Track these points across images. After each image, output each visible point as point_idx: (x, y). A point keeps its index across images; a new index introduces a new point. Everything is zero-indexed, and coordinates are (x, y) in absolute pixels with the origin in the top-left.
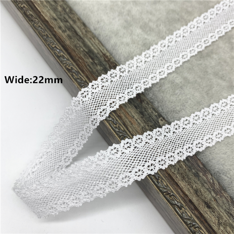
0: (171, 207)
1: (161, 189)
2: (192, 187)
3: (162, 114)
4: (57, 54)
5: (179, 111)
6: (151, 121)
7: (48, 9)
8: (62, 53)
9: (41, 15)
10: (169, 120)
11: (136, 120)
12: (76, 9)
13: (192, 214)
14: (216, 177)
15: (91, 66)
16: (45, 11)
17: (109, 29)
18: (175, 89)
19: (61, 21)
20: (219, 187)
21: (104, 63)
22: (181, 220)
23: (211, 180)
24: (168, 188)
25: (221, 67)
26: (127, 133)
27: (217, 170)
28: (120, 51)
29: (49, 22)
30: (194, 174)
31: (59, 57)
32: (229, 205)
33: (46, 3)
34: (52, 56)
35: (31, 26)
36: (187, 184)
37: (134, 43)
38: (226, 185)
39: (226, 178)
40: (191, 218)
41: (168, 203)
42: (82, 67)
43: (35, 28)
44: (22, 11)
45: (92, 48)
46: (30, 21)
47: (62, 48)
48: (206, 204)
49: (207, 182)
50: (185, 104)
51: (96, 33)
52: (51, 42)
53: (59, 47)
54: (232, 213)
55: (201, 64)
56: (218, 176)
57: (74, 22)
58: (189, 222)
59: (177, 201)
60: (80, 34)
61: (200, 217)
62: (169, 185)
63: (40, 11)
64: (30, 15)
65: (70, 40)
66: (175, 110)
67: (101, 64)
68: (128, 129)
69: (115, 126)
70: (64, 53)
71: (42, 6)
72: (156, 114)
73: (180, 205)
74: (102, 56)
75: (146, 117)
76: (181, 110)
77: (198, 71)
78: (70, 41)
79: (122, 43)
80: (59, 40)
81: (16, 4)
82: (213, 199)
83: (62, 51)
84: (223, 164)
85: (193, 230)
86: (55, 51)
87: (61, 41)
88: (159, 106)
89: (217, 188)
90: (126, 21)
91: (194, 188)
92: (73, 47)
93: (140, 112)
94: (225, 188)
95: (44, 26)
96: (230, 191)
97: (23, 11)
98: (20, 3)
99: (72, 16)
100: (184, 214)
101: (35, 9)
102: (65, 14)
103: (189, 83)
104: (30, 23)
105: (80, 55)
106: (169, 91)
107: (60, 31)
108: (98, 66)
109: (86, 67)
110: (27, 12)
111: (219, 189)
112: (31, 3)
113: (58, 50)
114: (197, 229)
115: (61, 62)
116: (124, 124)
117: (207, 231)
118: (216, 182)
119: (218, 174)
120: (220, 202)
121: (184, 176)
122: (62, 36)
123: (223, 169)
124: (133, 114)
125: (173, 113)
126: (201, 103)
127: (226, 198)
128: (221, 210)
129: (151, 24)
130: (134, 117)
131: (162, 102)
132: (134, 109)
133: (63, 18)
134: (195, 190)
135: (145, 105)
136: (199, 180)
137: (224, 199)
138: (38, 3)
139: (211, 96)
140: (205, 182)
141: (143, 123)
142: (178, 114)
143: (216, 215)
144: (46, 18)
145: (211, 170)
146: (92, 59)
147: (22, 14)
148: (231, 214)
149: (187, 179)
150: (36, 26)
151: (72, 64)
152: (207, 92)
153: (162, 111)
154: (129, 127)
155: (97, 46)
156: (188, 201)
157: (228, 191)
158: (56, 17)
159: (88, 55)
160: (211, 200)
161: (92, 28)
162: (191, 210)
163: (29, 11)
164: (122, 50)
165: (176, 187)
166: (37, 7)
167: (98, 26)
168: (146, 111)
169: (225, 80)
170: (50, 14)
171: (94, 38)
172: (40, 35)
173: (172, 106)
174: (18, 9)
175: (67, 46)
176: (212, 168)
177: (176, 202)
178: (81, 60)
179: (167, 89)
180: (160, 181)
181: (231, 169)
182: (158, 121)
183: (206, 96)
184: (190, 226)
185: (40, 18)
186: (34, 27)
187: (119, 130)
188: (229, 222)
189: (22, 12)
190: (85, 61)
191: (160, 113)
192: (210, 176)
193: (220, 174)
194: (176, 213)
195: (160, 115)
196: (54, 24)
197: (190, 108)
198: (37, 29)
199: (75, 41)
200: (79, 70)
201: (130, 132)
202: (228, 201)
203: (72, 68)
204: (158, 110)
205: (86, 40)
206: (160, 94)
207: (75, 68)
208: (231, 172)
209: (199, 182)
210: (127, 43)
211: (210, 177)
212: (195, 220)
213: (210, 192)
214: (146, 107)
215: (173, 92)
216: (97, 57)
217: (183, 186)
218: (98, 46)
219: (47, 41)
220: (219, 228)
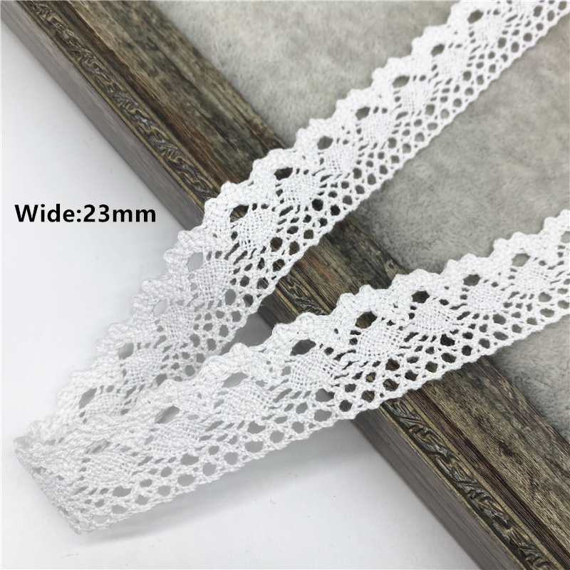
0: (426, 458)
1: (402, 420)
2: (470, 412)
3: (392, 253)
4: (143, 130)
5: (430, 244)
6: (368, 271)
7: (110, 20)
8: (154, 128)
9: (96, 36)
10: (408, 265)
11: (336, 271)
12: (174, 15)
13: (472, 470)
14: (519, 386)
15: (223, 152)
16: (103, 27)
17: (255, 61)
18: (417, 193)
19: (144, 48)
20: (528, 408)
21: (252, 142)
22: (451, 486)
23: (510, 393)
24: (417, 418)
25: (518, 135)
26: (318, 303)
27: (523, 370)
28: (285, 112)
29: (116, 54)
30: (472, 382)
31: (147, 136)
32: (552, 445)
33: (104, 6)
34: (132, 135)
35: (75, 66)
36: (458, 405)
37: (317, 91)
38: (543, 401)
39: (542, 386)
40: (472, 479)
41: (419, 450)
42: (202, 155)
43: (86, 71)
44: (50, 30)
45: (221, 108)
46: (71, 54)
47: (152, 114)
48: (503, 448)
49: (500, 398)
50: (443, 225)
51: (226, 71)
52: (127, 101)
53: (146, 112)
54: (559, 463)
55: (473, 132)
56: (524, 384)
57: (173, 47)
58: (468, 489)
59: (439, 445)
60: (188, 77)
61: (490, 476)
62: (419, 411)
63: (91, 27)
64: (69, 40)
65: (169, 93)
66: (421, 240)
67: (244, 146)
68: (318, 293)
69: (290, 287)
70: (159, 127)
71: (96, 16)
72: (377, 254)
73: (447, 454)
74: (245, 124)
75: (355, 261)
76: (434, 242)
77: (467, 148)
78: (168, 95)
79: (289, 93)
80: (145, 96)
81: (35, 14)
82: (516, 435)
83: (154, 122)
84: (536, 357)
85: (477, 506)
86: (138, 123)
87: (148, 97)
88: (384, 233)
89: (525, 410)
90: (294, 40)
91: (473, 413)
92: (176, 110)
93: (341, 251)
94: (540, 409)
95: (105, 64)
96: (552, 414)
97: (53, 30)
98: (44, 13)
99: (165, 34)
100: (456, 473)
101: (80, 23)
102: (149, 30)
103: (447, 176)
104: (73, 59)
105: (194, 127)
106: (405, 198)
107: (144, 74)
108: (238, 151)
109: (213, 155)
110: (62, 33)
111: (528, 412)
112: (68, 11)
113: (145, 121)
114: (486, 501)
115: (155, 147)
116: (310, 283)
117: (508, 506)
118: (520, 397)
119: (524, 380)
120: (532, 440)
121: (451, 388)
122: (150, 86)
123: (534, 367)
124: (327, 258)
125: (415, 248)
126: (477, 221)
127: (544, 431)
128: (535, 457)
129: (352, 43)
130: (329, 264)
131: (389, 225)
132: (328, 245)
133: (145, 41)
134: (476, 418)
135: (350, 234)
136: (483, 394)
137: (539, 433)
138: (85, 9)
139: (499, 205)
140: (497, 400)
141: (351, 276)
142: (429, 250)
143: (524, 470)
144: (109, 45)
145: (507, 371)
146: (223, 135)
147: (51, 38)
148: (557, 465)
149: (457, 395)
150: (88, 66)
151: (180, 150)
152: (489, 195)
153: (389, 244)
154: (320, 287)
155: (230, 102)
156: (462, 443)
157: (549, 416)
158: (130, 40)
159: (212, 127)
160: (511, 437)
161: (215, 61)
162: (471, 461)
163: (68, 31)
164: (291, 108)
165: (434, 414)
166: (84, 18)
167: (228, 55)
168: (354, 248)
169: (529, 166)
170: (116, 34)
171: (221, 85)
172: (99, 87)
173: (413, 234)
174: (40, 27)
175: (165, 110)
176: (509, 367)
177: (437, 447)
178: (199, 138)
179: (400, 195)
180: (398, 404)
181: (552, 367)
182: (384, 268)
183: (487, 205)
184: (471, 497)
185: (93, 44)
186: (83, 68)
187: (300, 296)
188: (554, 480)
189: (51, 34)
190: (208, 142)
191: (386, 251)
192: (506, 386)
193: (529, 378)
194: (439, 472)
195: (386, 256)
196: (129, 59)
197: (454, 236)
198: (91, 74)
199: (180, 96)
200: (197, 164)
201: (323, 299)
202: (550, 437)
203: (180, 160)
204: (381, 243)
205: (204, 90)
206: (385, 206)
207: (189, 161)
208: (553, 372)
209: (483, 400)
210: (301, 92)
211: (508, 387)
212: (480, 483)
213: (509, 420)
214: (354, 238)
215: (414, 201)
216: (233, 128)
217: (449, 410)
218: (234, 103)
219: (116, 101)
220: (533, 497)
